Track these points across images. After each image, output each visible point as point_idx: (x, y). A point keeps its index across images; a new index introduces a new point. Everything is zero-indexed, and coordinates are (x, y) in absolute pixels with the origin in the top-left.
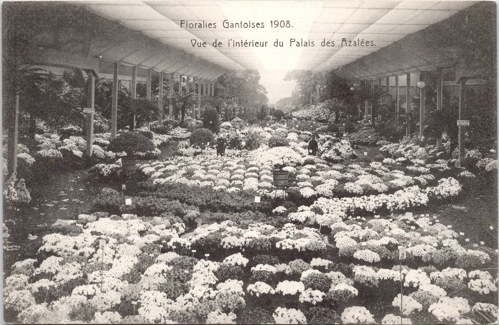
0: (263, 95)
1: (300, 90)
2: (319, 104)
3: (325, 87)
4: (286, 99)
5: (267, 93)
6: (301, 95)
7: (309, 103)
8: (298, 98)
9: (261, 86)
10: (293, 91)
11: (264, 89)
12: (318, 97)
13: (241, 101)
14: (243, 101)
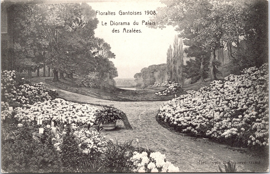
0: (105, 60)
1: (185, 47)
2: (232, 78)
3: (241, 38)
4: (154, 69)
5: (113, 56)
6: (188, 59)
7: (205, 76)
8: (182, 66)
9: (101, 41)
10: (170, 50)
11: (107, 46)
12: (226, 61)
13: (59, 74)
14: (62, 74)
